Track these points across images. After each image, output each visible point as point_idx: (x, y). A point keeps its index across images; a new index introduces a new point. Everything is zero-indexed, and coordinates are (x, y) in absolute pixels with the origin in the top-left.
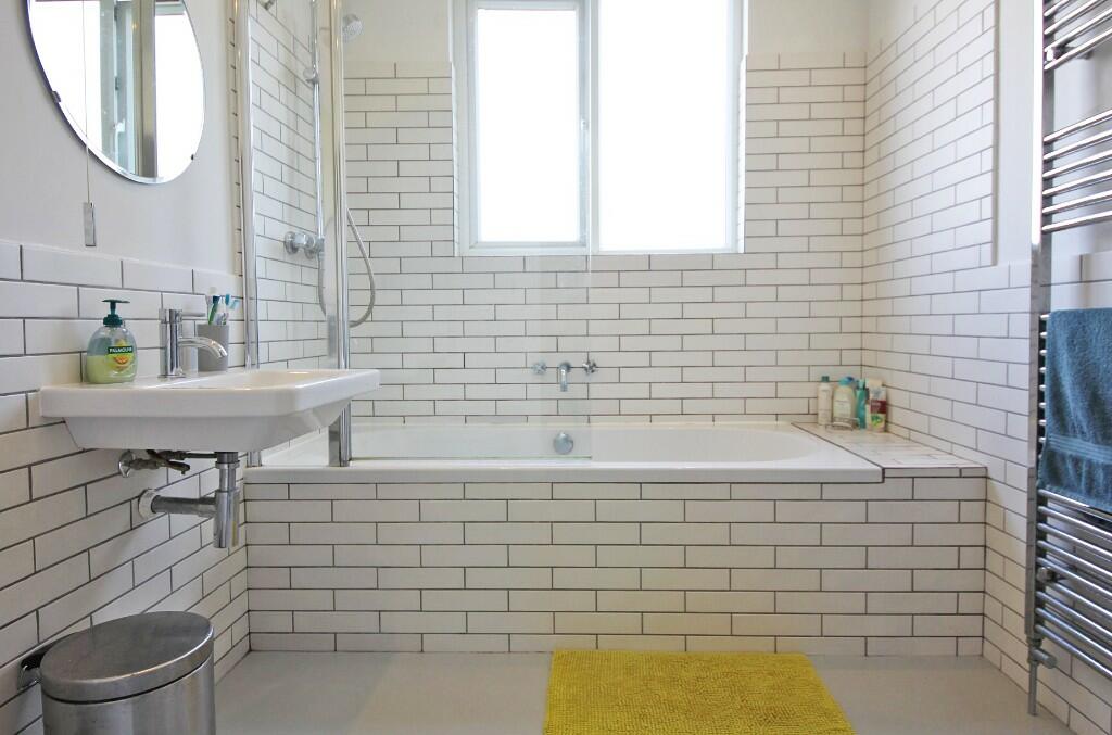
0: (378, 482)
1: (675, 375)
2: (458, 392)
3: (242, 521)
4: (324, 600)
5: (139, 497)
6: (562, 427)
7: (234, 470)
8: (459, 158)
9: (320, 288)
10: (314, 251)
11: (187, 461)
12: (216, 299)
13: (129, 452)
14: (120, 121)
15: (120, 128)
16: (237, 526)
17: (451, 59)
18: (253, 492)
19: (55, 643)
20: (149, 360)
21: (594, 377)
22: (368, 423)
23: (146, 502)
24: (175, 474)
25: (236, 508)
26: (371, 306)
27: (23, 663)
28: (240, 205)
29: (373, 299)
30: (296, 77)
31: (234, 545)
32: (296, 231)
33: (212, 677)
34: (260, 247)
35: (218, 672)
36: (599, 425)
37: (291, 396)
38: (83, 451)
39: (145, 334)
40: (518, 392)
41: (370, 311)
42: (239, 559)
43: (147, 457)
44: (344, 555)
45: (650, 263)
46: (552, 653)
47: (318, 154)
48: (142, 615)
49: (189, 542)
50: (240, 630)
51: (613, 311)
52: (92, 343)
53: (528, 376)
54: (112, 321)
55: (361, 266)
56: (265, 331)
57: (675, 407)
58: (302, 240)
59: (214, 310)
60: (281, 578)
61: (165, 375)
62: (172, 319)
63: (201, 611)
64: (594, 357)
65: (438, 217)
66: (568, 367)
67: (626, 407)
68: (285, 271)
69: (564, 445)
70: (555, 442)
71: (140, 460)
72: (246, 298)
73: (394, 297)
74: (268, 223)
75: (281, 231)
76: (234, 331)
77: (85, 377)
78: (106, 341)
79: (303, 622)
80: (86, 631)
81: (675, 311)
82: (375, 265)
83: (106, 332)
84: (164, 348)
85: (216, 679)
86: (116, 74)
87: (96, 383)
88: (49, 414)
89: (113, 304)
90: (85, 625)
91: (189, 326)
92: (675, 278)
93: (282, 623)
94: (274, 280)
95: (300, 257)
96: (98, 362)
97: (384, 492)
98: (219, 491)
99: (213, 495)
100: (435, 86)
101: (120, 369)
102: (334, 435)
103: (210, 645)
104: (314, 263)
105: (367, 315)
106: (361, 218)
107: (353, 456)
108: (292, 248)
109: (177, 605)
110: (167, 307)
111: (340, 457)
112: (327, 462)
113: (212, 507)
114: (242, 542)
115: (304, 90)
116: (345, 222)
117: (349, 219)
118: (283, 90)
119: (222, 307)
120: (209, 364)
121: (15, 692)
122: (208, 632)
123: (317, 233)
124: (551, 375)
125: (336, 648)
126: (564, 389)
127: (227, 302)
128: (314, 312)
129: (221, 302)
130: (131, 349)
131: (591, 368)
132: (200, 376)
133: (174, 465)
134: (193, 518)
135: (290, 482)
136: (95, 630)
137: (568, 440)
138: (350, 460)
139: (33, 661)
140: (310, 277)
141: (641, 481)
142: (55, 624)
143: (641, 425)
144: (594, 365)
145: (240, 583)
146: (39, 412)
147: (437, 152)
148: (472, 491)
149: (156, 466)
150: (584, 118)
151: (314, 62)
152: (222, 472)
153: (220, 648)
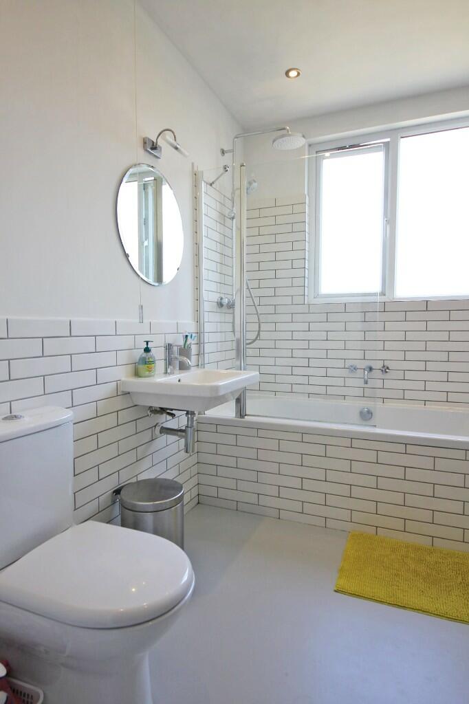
0: (259, 427)
1: (443, 377)
2: (305, 380)
3: (196, 440)
4: (232, 484)
5: (155, 426)
6: (366, 404)
7: (193, 418)
8: (309, 248)
9: (233, 323)
10: (231, 306)
11: (174, 412)
12: (187, 336)
13: (151, 407)
14: (146, 240)
15: (146, 243)
16: (194, 442)
17: (306, 193)
18: (202, 427)
19: (125, 485)
20: (160, 365)
21: (387, 376)
22: (257, 394)
23: (158, 429)
24: (169, 417)
25: (194, 435)
26: (259, 331)
27: (114, 492)
28: (197, 288)
29: (259, 327)
30: (225, 216)
31: (193, 452)
32: (223, 296)
33: (183, 510)
34: (207, 306)
35: (186, 509)
36: (390, 405)
37: (216, 388)
38: (136, 406)
39: (158, 354)
40: (340, 382)
41: (259, 334)
42: (194, 459)
43: (158, 409)
44: (242, 463)
45: (427, 305)
46: (349, 532)
47: (234, 256)
48: (155, 479)
49: (173, 448)
50: (194, 492)
51: (401, 336)
52: (139, 360)
53: (345, 373)
54: (147, 350)
55: (252, 310)
56: (208, 348)
57: (443, 396)
58: (225, 301)
59: (186, 341)
60: (212, 470)
61: (166, 373)
62: (169, 347)
63: (180, 480)
64: (387, 363)
65: (297, 282)
66: (371, 369)
67: (408, 395)
68: (216, 317)
69: (366, 416)
70: (361, 413)
71: (156, 410)
72: (200, 333)
73: (272, 327)
74: (210, 294)
75: (215, 297)
76: (194, 349)
77: (137, 374)
78: (144, 358)
79: (222, 493)
80: (135, 483)
81: (445, 336)
82: (260, 310)
83: (144, 355)
84: (166, 360)
85: (185, 513)
86: (144, 217)
87: (140, 377)
88: (124, 390)
89: (147, 342)
90: (134, 480)
91: (175, 349)
92: (445, 315)
93: (213, 492)
94: (212, 322)
95: (224, 309)
96: (142, 367)
97: (261, 433)
98: (187, 427)
99: (184, 428)
100: (297, 209)
101: (150, 371)
102: (238, 401)
103: (182, 496)
104: (231, 311)
105: (257, 338)
106: (255, 284)
107: (247, 413)
108: (220, 305)
109: (169, 476)
110: (167, 342)
111: (241, 413)
112: (234, 415)
113: (184, 434)
114: (196, 451)
115: (228, 222)
116: (245, 287)
117: (247, 286)
118: (218, 224)
119: (189, 340)
120: (183, 367)
121: (110, 504)
122: (182, 490)
123: (232, 295)
124: (359, 373)
125: (237, 509)
126: (366, 383)
127: (191, 337)
128: (230, 336)
129: (189, 338)
130: (153, 362)
131: (385, 369)
132: (180, 373)
133: (169, 414)
134: (175, 438)
135: (218, 424)
136: (138, 482)
137: (370, 413)
138: (246, 415)
139: (117, 492)
140: (229, 318)
141: (406, 443)
142: (125, 477)
143: (419, 406)
144: (388, 368)
145: (195, 470)
146: (121, 389)
147: (297, 246)
148: (306, 438)
149: (162, 414)
150: (386, 217)
151: (233, 206)
152: (188, 418)
153: (186, 499)
